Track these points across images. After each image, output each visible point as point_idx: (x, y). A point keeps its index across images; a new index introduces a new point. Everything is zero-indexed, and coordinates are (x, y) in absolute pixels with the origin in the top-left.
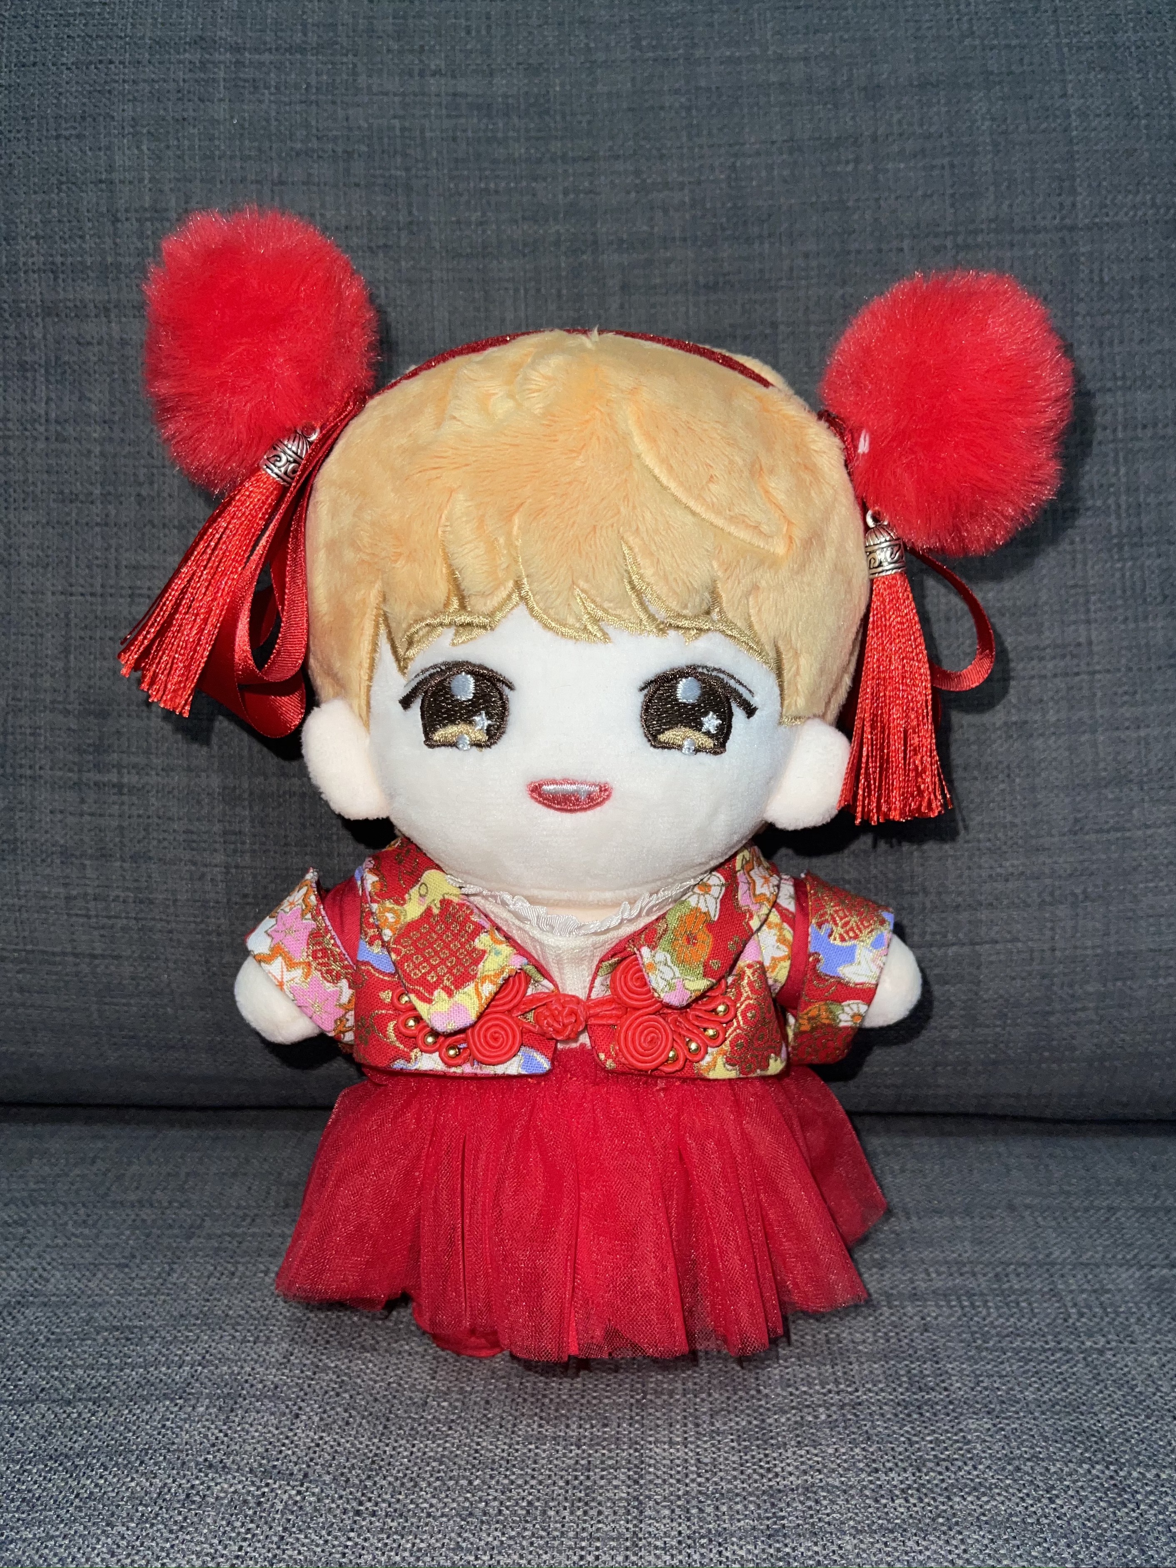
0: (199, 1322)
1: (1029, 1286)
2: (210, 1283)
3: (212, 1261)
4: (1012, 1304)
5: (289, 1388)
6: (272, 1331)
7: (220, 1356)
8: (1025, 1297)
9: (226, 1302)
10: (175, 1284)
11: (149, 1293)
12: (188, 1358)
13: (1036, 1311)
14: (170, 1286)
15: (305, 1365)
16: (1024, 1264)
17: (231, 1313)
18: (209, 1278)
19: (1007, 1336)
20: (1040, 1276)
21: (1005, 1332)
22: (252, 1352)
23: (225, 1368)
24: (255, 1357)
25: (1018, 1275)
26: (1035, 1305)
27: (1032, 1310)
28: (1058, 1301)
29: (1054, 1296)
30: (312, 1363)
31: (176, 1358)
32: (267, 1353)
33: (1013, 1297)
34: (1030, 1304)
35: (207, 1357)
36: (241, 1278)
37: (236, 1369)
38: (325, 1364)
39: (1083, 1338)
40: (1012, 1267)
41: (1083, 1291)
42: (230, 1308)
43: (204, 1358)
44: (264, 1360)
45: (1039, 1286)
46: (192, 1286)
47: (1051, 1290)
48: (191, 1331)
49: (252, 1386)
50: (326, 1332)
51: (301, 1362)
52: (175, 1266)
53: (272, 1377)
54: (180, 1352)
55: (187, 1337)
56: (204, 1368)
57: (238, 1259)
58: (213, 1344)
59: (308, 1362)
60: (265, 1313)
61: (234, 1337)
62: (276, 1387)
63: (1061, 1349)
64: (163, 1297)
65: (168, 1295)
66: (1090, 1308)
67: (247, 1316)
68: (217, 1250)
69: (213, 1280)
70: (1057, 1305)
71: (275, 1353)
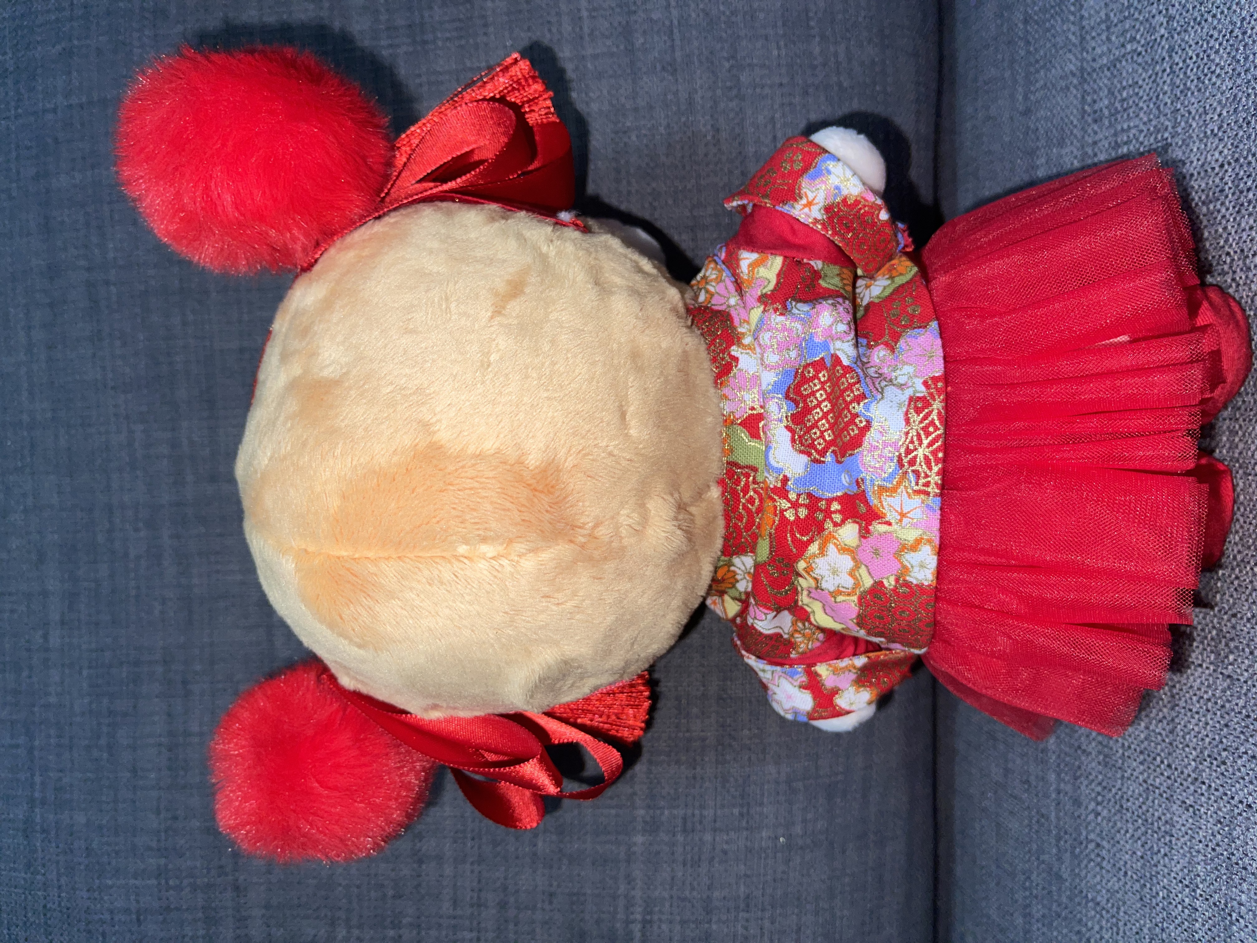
0: (1148, 885)
1: (1106, 92)
2: (1109, 867)
3: (1085, 862)
4: (1125, 106)
5: (1220, 809)
6: (1160, 818)
7: (1186, 871)
8: (1116, 93)
9: (1127, 856)
10: (1108, 901)
11: (1117, 925)
12: (1187, 900)
13: (1130, 82)
14: (1110, 905)
15: (1195, 791)
16: (1083, 97)
17: (1139, 854)
18: (1102, 868)
19: (1158, 108)
20: (1095, 81)
21: (1155, 111)
22: (1182, 840)
23: (1199, 868)
24: (1187, 837)
25: (1095, 102)
26: (1124, 83)
27: (1130, 86)
28: (1120, 62)
29: (1115, 66)
30: (1192, 783)
31: (1186, 911)
32: (1183, 825)
33: (1118, 105)
34: (1124, 88)
35: (1186, 882)
36: (1103, 839)
37: (1201, 857)
38: (1194, 771)
39: (1157, 35)
40: (1086, 107)
41: (1108, 39)
42: (1134, 853)
43: (1187, 886)
44: (1191, 829)
45: (1106, 82)
46: (1110, 884)
47: (1109, 69)
48: (1157, 894)
49: (1218, 845)
50: (1159, 766)
51: (1193, 795)
52: (1090, 896)
53: (1208, 826)
54: (1180, 907)
55: (1164, 898)
56: (1198, 887)
57: (1082, 838)
58: (1173, 875)
59: (1192, 788)
60: (1140, 821)
61: (1166, 855)
62: (1221, 823)
63: (1170, 57)
64: (1122, 914)
65: (1118, 908)
66: (1125, 31)
67: (1143, 838)
68: (1074, 856)
69: (1104, 864)
70: (1124, 63)
71: (1183, 819)
